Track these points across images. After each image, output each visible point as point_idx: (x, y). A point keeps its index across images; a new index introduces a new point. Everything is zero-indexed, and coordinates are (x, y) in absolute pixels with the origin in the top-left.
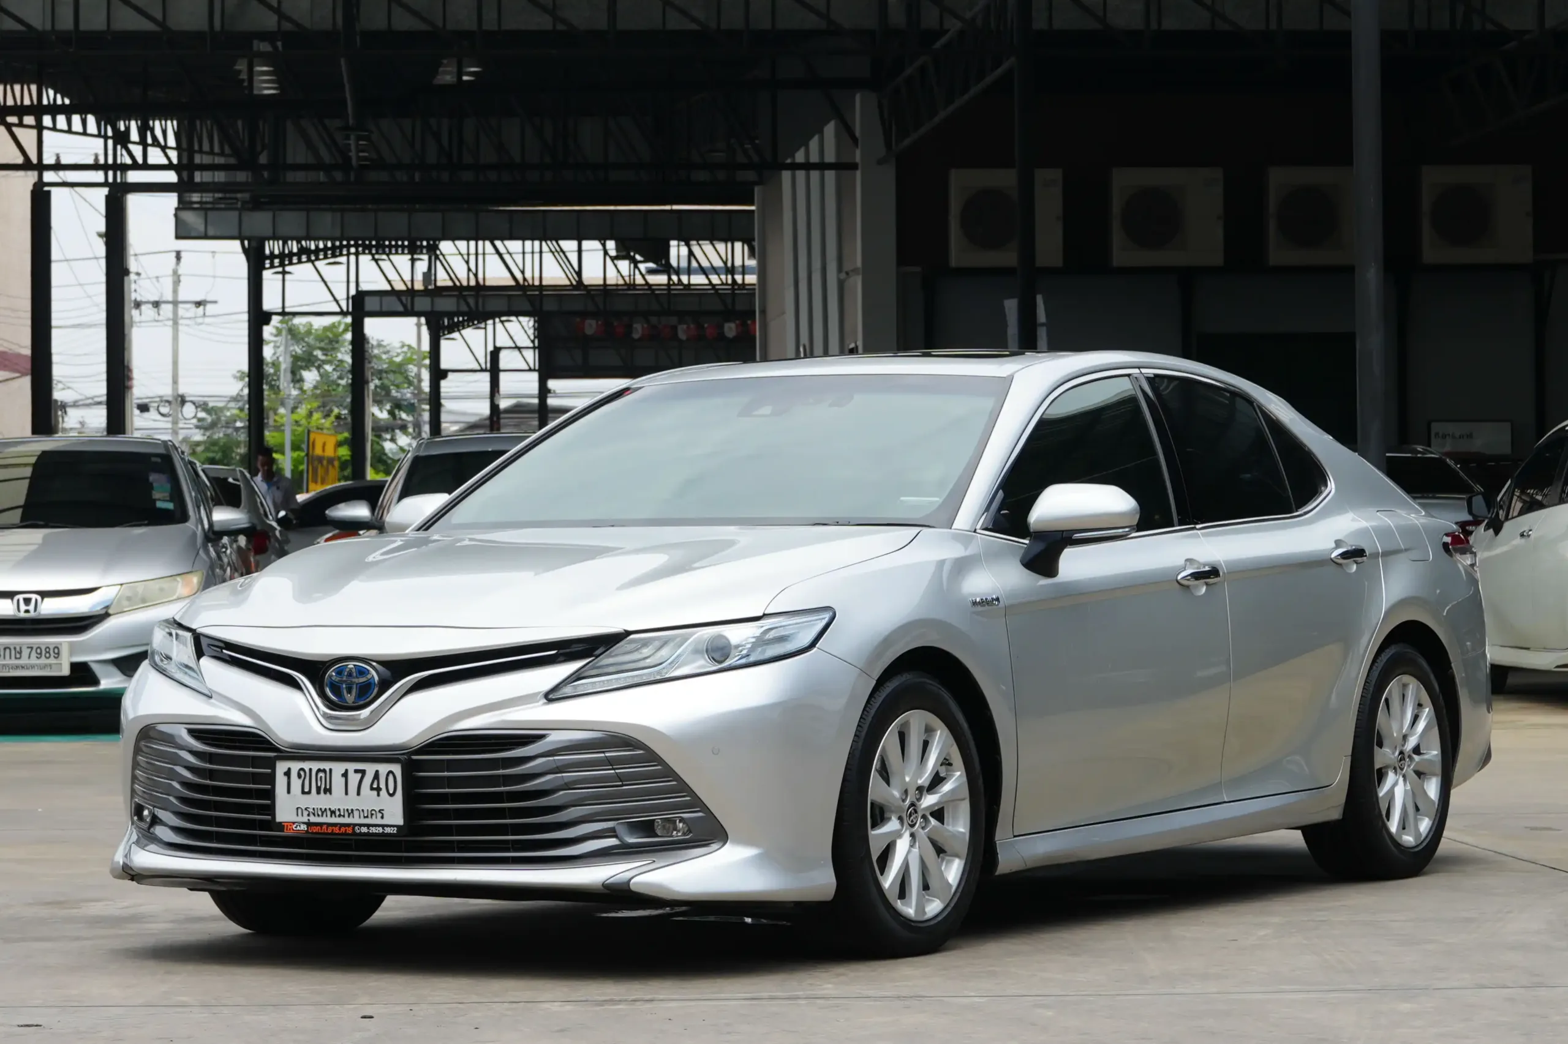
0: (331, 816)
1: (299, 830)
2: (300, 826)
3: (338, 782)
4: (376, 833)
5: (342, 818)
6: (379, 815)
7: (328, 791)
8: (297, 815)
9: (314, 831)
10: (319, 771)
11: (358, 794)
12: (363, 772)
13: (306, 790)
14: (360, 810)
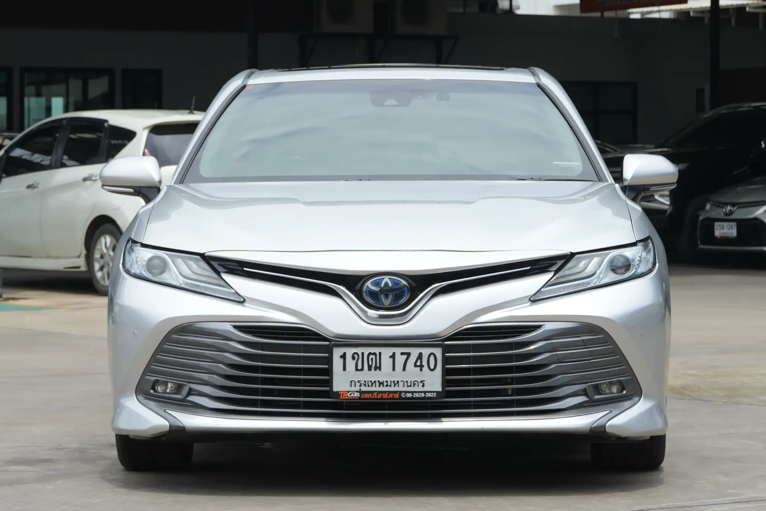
0: (379, 386)
1: (352, 397)
2: (354, 394)
3: (386, 362)
4: (418, 397)
5: (389, 387)
6: (421, 384)
7: (378, 368)
8: (351, 386)
9: (366, 397)
10: (370, 354)
11: (404, 369)
12: (409, 354)
13: (360, 368)
14: (405, 381)
